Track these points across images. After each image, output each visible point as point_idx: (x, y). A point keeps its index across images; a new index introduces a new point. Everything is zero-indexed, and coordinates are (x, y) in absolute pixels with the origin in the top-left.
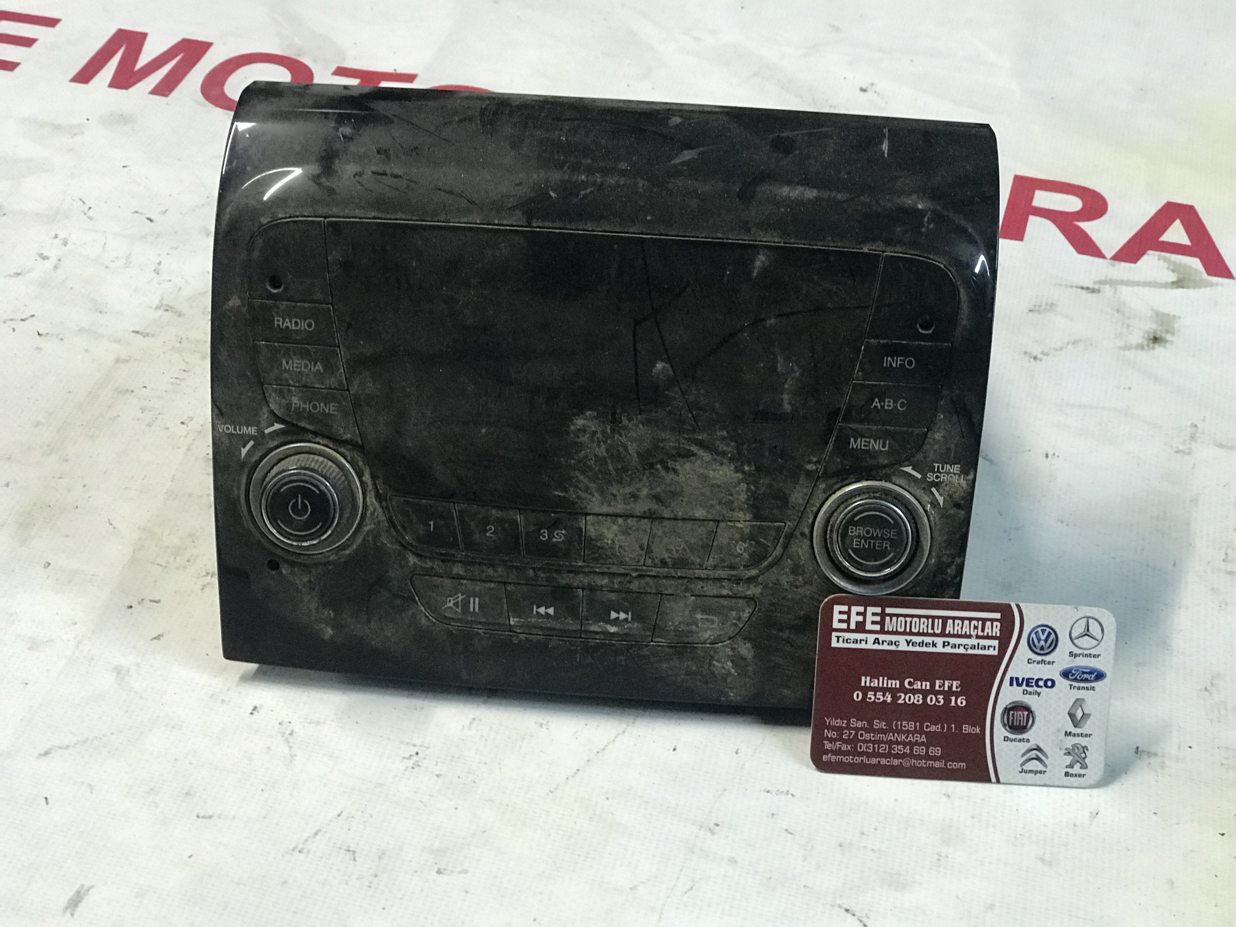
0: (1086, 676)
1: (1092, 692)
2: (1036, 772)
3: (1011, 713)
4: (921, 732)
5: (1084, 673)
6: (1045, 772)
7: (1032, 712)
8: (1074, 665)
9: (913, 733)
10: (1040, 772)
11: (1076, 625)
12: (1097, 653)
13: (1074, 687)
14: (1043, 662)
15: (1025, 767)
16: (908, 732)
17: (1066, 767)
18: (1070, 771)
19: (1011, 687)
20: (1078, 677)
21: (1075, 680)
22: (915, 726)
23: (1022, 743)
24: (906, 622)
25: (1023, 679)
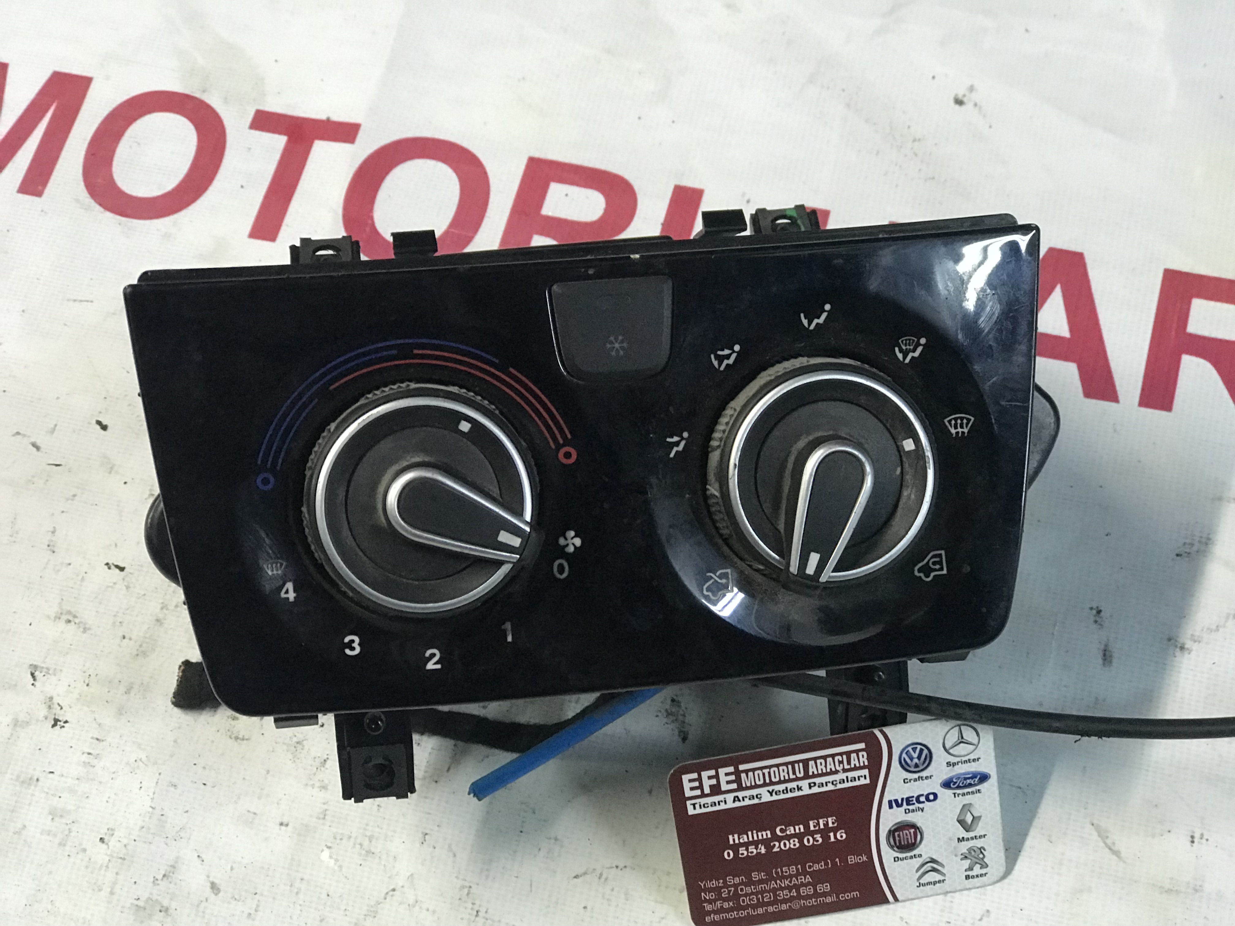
0: (968, 781)
1: (978, 794)
2: (935, 883)
3: (896, 834)
4: (805, 873)
5: (966, 779)
6: (943, 881)
7: (918, 828)
8: (954, 774)
9: (796, 876)
10: (939, 882)
11: (948, 736)
12: (976, 757)
13: (958, 795)
14: (920, 778)
15: (922, 881)
16: (791, 876)
17: (966, 871)
18: (970, 873)
19: (891, 810)
20: (961, 785)
21: (959, 787)
22: (797, 870)
23: (914, 859)
24: (764, 774)
25: (902, 799)
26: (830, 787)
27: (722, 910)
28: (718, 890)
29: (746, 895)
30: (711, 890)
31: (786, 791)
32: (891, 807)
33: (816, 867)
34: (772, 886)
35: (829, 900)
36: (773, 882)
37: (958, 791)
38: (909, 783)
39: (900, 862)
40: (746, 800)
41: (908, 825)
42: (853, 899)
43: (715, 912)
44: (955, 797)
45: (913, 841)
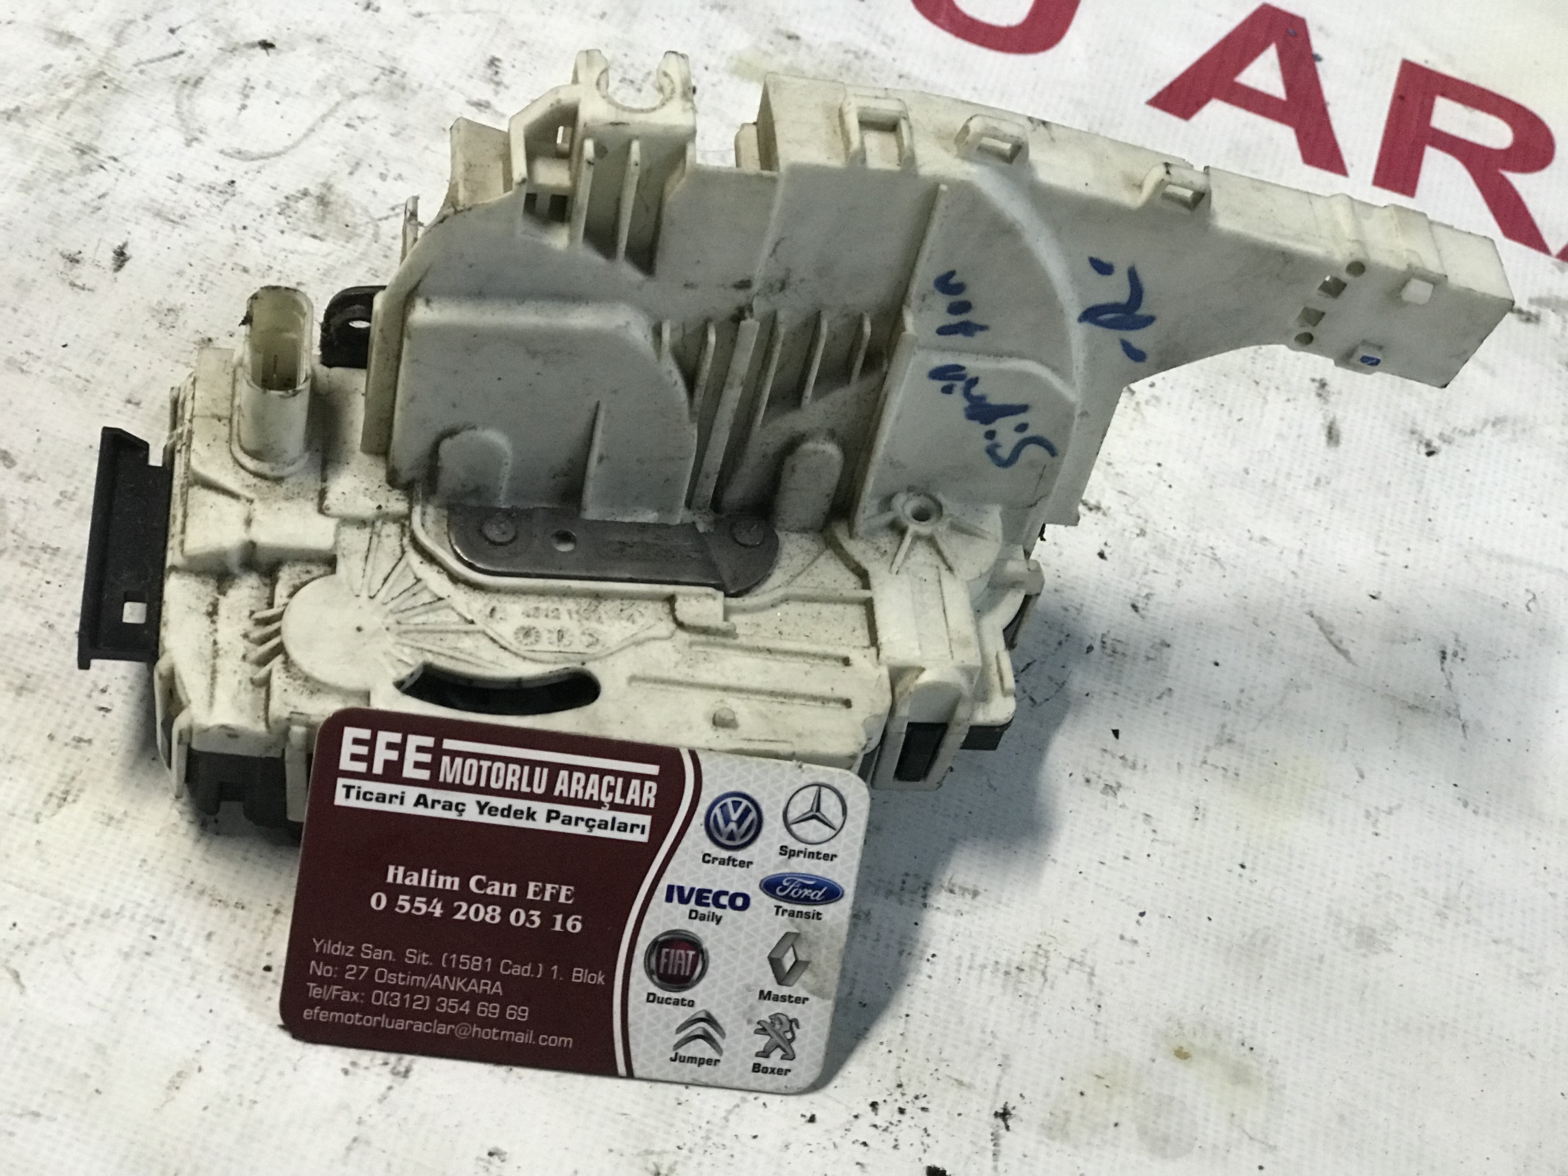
26: (581, 829)
27: (335, 1005)
28: (340, 963)
29: (386, 987)
30: (329, 960)
31: (507, 812)
32: (669, 899)
33: (518, 970)
34: (433, 984)
35: (520, 1038)
36: (437, 976)
37: (786, 906)
38: (710, 865)
39: (655, 1005)
40: (438, 807)
41: (687, 941)
42: (562, 1049)
43: (326, 1005)
44: (777, 913)
45: (688, 973)
